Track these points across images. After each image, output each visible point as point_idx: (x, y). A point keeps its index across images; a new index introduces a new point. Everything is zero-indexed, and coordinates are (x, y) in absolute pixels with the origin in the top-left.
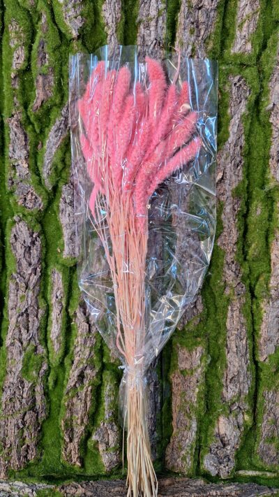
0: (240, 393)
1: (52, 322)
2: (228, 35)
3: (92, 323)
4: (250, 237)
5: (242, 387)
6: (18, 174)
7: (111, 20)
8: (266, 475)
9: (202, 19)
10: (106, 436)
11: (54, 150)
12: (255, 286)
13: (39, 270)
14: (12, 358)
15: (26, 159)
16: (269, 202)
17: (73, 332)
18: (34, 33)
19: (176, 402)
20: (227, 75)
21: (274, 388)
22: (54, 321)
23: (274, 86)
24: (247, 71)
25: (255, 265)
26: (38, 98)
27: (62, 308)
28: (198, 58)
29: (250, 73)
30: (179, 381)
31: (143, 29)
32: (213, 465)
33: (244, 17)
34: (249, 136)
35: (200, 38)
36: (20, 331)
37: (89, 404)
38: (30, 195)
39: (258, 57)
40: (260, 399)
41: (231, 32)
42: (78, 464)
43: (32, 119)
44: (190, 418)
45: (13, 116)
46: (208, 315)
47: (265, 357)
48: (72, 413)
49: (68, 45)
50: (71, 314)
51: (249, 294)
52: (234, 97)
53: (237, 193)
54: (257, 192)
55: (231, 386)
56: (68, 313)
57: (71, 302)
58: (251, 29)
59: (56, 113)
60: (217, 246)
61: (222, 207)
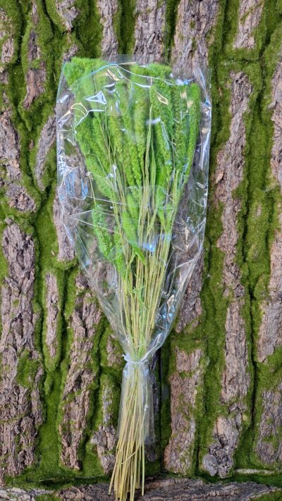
0: (239, 394)
1: (47, 327)
2: (230, 29)
3: (89, 327)
4: (250, 238)
5: (240, 388)
6: (8, 174)
7: (107, 12)
8: (264, 473)
9: (203, 12)
10: (104, 439)
11: (47, 149)
12: (254, 287)
13: (32, 274)
14: (6, 365)
15: (17, 158)
16: (270, 203)
17: (69, 337)
18: (24, 24)
19: (175, 404)
20: (229, 71)
21: (272, 388)
22: (50, 326)
23: (278, 83)
24: (249, 67)
25: (254, 266)
26: (29, 94)
27: (57, 313)
28: (199, 53)
29: (253, 69)
30: (178, 383)
31: (141, 22)
32: (212, 465)
33: (247, 10)
34: (250, 134)
35: (201, 32)
36: (14, 337)
37: (86, 408)
38: (21, 197)
39: (261, 53)
40: (258, 399)
41: (233, 25)
42: (77, 467)
43: (23, 116)
44: (189, 419)
45: (2, 113)
46: (207, 317)
47: (263, 358)
48: (69, 417)
49: (61, 38)
50: (67, 318)
51: (249, 296)
52: (236, 95)
53: (237, 195)
54: (258, 192)
55: (229, 387)
56: (63, 317)
57: (66, 306)
58: (255, 22)
59: (49, 110)
60: (217, 248)
61: (222, 208)
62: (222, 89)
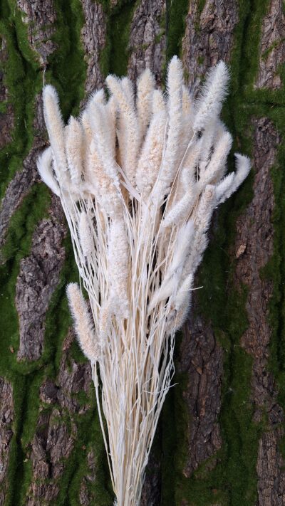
2: (249, 67)
3: (54, 461)
7: (92, 47)
9: (213, 45)
11: (12, 211)
17: (26, 475)
20: (249, 116)
24: (276, 111)
27: (11, 437)
29: (280, 114)
31: (134, 59)
33: (270, 45)
34: (280, 195)
41: (253, 62)
46: (229, 453)
49: (35, 78)
50: (25, 446)
52: (260, 145)
53: (266, 274)
57: (25, 428)
58: (280, 59)
59: (16, 163)
60: (241, 349)
61: (246, 292)
62: (240, 138)
